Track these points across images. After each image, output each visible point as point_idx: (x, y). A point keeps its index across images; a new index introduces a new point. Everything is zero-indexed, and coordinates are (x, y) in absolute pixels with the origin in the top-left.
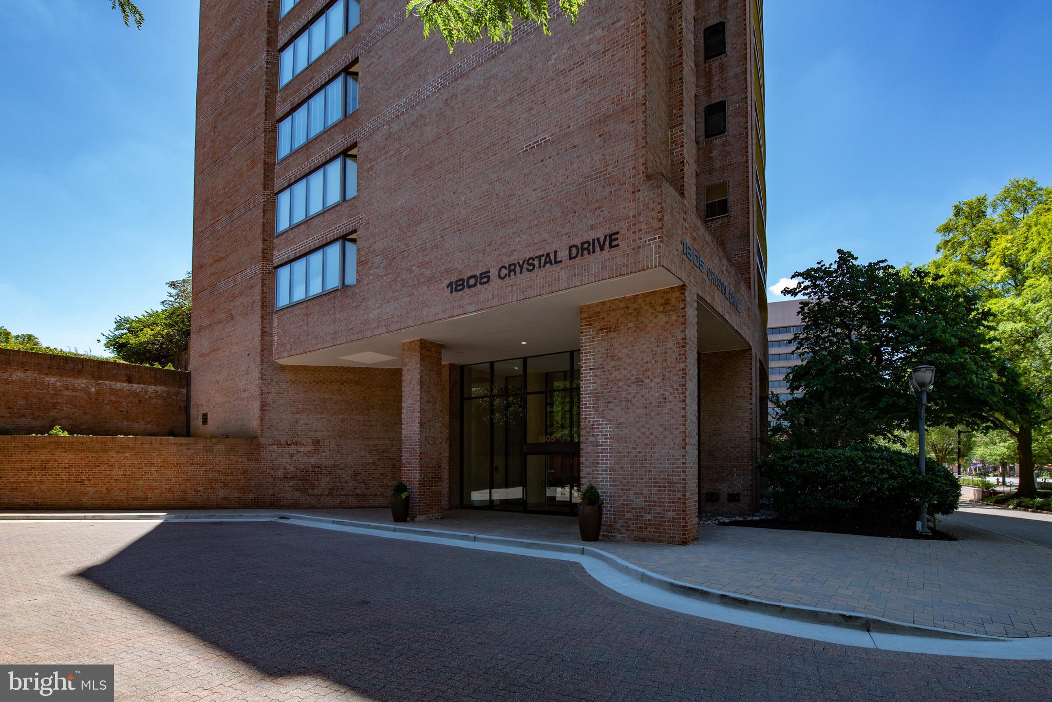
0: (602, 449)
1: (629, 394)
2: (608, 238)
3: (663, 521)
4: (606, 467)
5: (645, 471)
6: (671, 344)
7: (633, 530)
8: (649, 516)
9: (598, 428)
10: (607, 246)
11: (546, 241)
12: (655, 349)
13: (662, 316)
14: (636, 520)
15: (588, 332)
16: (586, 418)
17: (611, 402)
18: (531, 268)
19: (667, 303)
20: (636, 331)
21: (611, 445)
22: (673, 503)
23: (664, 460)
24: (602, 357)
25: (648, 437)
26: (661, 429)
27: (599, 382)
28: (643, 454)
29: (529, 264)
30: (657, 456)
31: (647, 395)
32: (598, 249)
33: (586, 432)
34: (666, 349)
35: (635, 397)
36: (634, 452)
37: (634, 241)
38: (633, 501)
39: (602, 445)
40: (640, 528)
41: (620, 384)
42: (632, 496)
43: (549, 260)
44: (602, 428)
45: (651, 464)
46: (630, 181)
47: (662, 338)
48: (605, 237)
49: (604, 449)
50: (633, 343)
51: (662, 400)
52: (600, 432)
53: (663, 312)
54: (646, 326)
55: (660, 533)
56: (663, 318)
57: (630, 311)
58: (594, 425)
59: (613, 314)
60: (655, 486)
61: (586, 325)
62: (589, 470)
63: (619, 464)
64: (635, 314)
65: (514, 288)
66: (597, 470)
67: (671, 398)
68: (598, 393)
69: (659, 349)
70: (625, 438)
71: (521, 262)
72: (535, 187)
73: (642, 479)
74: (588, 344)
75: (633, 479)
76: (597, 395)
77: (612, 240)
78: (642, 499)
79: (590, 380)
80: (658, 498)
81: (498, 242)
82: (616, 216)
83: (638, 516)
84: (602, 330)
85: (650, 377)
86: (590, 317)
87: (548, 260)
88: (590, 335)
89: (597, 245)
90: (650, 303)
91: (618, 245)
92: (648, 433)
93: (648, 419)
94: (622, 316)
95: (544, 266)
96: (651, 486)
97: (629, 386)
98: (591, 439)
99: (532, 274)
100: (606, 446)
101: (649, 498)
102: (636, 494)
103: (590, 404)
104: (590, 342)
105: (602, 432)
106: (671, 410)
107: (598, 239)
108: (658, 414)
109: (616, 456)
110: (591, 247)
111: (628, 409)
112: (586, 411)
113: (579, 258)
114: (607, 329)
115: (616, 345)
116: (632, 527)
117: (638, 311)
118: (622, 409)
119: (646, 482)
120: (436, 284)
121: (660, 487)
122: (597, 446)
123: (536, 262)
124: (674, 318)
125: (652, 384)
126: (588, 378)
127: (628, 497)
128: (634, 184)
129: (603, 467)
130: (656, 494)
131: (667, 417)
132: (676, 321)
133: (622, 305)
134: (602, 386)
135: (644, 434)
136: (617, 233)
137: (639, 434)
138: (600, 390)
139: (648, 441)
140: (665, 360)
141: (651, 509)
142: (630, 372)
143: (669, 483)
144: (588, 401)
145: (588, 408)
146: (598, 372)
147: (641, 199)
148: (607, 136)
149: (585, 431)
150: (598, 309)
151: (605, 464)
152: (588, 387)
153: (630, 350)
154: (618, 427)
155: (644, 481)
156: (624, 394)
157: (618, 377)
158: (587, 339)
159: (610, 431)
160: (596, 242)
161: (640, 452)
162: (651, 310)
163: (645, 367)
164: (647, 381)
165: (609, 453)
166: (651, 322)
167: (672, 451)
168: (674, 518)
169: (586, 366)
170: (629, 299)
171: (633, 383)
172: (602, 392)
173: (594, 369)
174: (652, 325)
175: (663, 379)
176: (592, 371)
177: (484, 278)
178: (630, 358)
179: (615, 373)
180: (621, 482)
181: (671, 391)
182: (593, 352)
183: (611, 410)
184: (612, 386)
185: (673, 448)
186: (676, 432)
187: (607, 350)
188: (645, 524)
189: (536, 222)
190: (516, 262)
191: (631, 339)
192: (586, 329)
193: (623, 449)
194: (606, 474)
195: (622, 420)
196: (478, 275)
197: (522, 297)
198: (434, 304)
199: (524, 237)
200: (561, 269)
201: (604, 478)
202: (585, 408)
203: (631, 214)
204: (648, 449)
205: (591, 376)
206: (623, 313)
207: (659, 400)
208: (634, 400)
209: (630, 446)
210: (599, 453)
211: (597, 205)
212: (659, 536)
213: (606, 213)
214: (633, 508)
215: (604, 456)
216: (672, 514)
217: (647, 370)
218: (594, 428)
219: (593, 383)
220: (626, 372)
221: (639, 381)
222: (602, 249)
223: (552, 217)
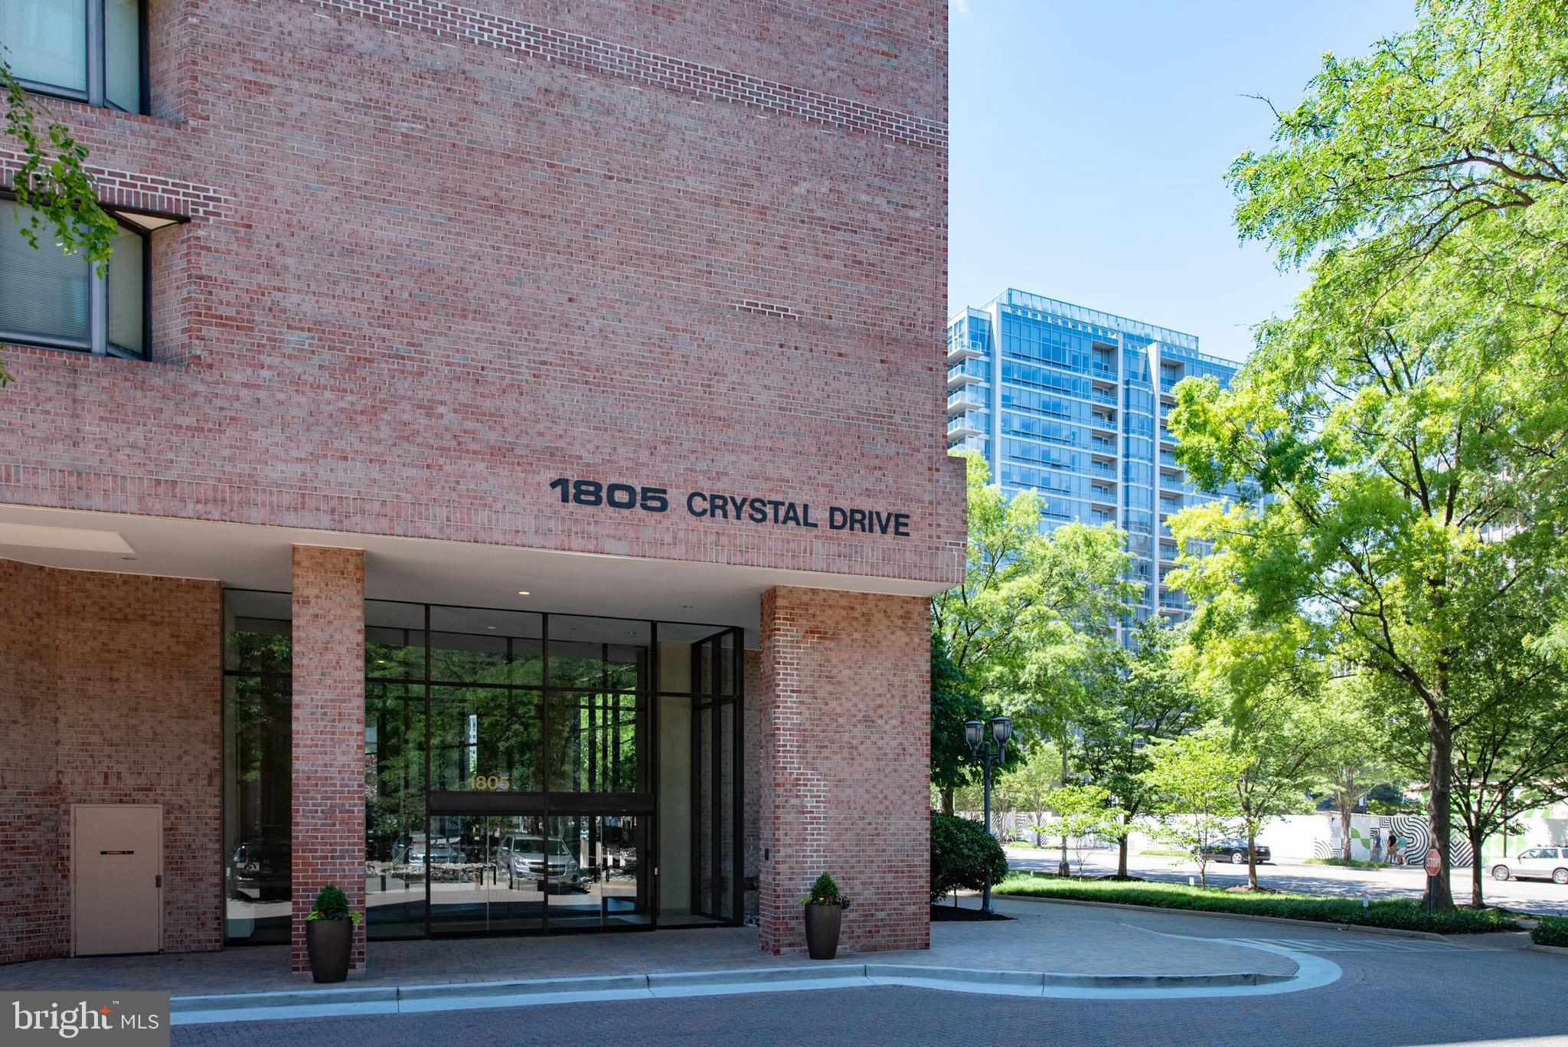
0: (811, 818)
1: (854, 737)
2: (893, 518)
3: (901, 920)
4: (818, 845)
5: (877, 851)
6: (912, 676)
7: (859, 937)
8: (881, 915)
9: (806, 785)
10: (891, 529)
11: (788, 482)
12: (891, 678)
13: (900, 633)
14: (865, 921)
15: (788, 630)
16: (785, 768)
17: (826, 747)
18: (759, 516)
19: (907, 617)
20: (864, 647)
21: (826, 812)
22: (914, 893)
23: (903, 835)
24: (811, 676)
25: (881, 802)
26: (899, 792)
27: (807, 714)
28: (874, 826)
29: (757, 509)
30: (893, 829)
31: (880, 743)
32: (877, 528)
33: (786, 790)
34: (906, 681)
35: (862, 743)
36: (861, 824)
37: (931, 537)
38: (859, 894)
39: (812, 812)
40: (870, 932)
41: (841, 721)
42: (858, 888)
43: (794, 515)
44: (812, 785)
45: (885, 840)
46: (926, 450)
47: (900, 664)
48: (889, 515)
49: (815, 818)
50: (860, 663)
51: (900, 751)
52: (809, 791)
53: (902, 628)
54: (879, 642)
55: (897, 936)
56: (901, 638)
57: (856, 614)
58: (799, 780)
59: (830, 612)
60: (889, 872)
61: (784, 619)
62: (789, 851)
63: (838, 840)
64: (863, 620)
65: (723, 540)
66: (804, 851)
67: (912, 750)
68: (805, 730)
69: (896, 679)
70: (848, 802)
71: (739, 500)
72: (768, 382)
73: (872, 862)
74: (789, 650)
75: (859, 862)
76: (804, 735)
77: (898, 523)
78: (873, 891)
79: (792, 708)
80: (895, 888)
81: (687, 445)
82: (904, 491)
83: (867, 915)
84: (811, 632)
85: (885, 717)
86: (793, 609)
87: (791, 514)
88: (792, 636)
89: (875, 521)
90: (885, 611)
91: (907, 534)
92: (881, 797)
93: (882, 777)
94: (843, 618)
95: (785, 522)
96: (884, 872)
97: (855, 726)
98: (794, 801)
99: (760, 527)
100: (819, 812)
101: (882, 888)
102: (863, 883)
103: (791, 746)
104: (791, 647)
105: (813, 791)
106: (912, 766)
107: (878, 514)
108: (895, 771)
109: (833, 829)
110: (867, 522)
111: (853, 759)
112: (785, 757)
113: (846, 530)
114: (820, 633)
115: (835, 662)
116: (858, 932)
117: (867, 617)
118: (844, 759)
119: (878, 867)
120: (519, 468)
121: (897, 872)
122: (803, 813)
123: (769, 510)
124: (916, 640)
125: (887, 728)
126: (789, 704)
127: (852, 889)
128: (930, 458)
129: (812, 845)
130: (891, 883)
131: (907, 776)
132: (919, 645)
133: (844, 602)
134: (811, 719)
135: (876, 797)
136: (907, 517)
137: (867, 796)
138: (808, 726)
139: (881, 808)
140: (905, 697)
141: (884, 904)
142: (856, 705)
143: (908, 866)
144: (789, 741)
145: (789, 751)
146: (806, 698)
147: (941, 483)
148: (893, 369)
149: (782, 789)
150: (805, 599)
151: (816, 840)
152: (788, 718)
153: (856, 673)
154: (837, 786)
155: (874, 865)
156: (846, 737)
157: (838, 710)
158: (787, 641)
159: (824, 791)
160: (875, 516)
161: (869, 824)
162: (886, 622)
163: (878, 702)
164: (880, 722)
165: (823, 824)
166: (885, 637)
167: (913, 823)
168: (915, 914)
169: (786, 686)
170: (855, 597)
171: (860, 722)
172: (812, 730)
173: (799, 692)
174: (888, 643)
175: (902, 723)
176: (795, 695)
177: (654, 499)
178: (856, 684)
179: (833, 704)
180: (842, 868)
181: (913, 740)
182: (798, 664)
183: (827, 758)
184: (828, 721)
185: (914, 819)
186: (919, 797)
187: (820, 665)
188: (876, 926)
189: (769, 444)
190: (727, 495)
191: (858, 656)
192: (786, 625)
193: (845, 819)
194: (818, 856)
195: (843, 775)
196: (638, 490)
197: (739, 559)
198: (510, 508)
199: (745, 458)
200: (816, 537)
201: (815, 862)
202: (783, 752)
203: (927, 497)
204: (881, 820)
205: (795, 702)
206: (845, 614)
207: (897, 751)
208: (862, 748)
209: (856, 814)
210: (806, 823)
211: (877, 462)
212: (895, 941)
213: (891, 481)
214: (859, 905)
215: (814, 829)
216: (912, 909)
217: (881, 706)
218: (798, 785)
219: (797, 714)
220: (849, 705)
221: (867, 720)
222: (884, 530)
223: (799, 448)
